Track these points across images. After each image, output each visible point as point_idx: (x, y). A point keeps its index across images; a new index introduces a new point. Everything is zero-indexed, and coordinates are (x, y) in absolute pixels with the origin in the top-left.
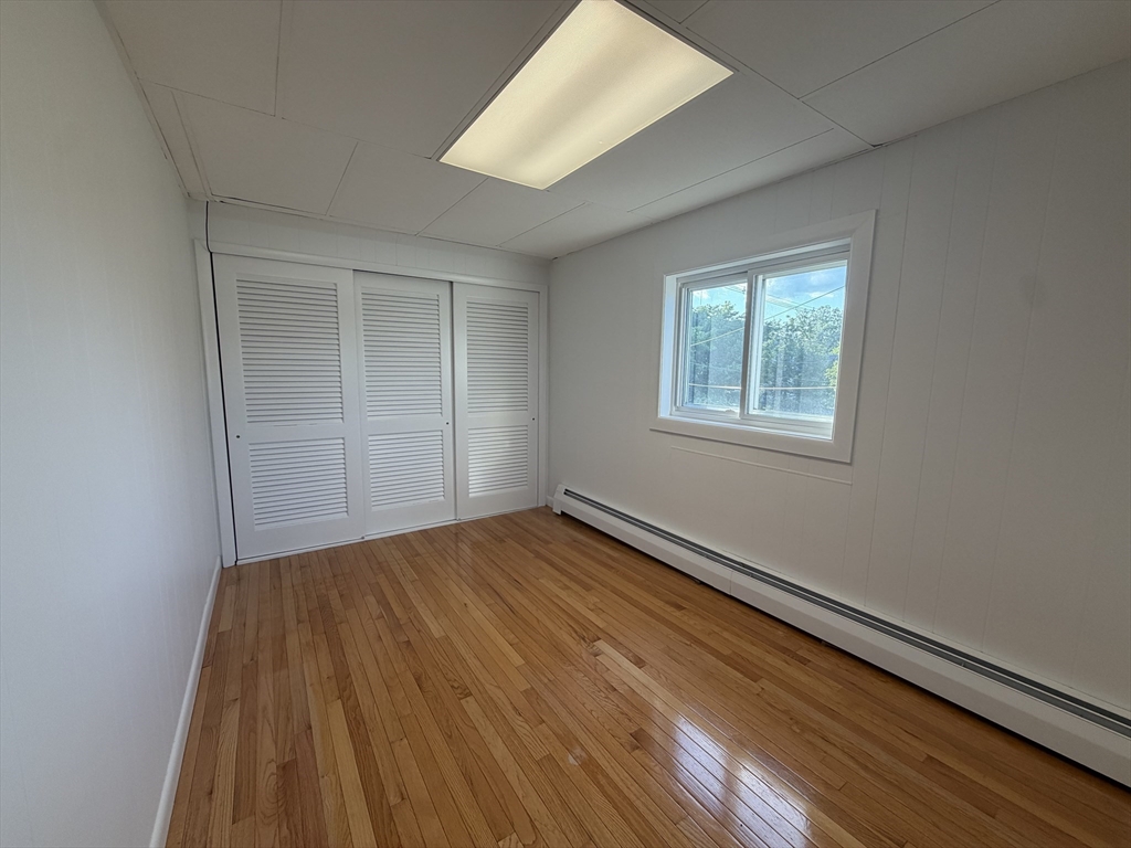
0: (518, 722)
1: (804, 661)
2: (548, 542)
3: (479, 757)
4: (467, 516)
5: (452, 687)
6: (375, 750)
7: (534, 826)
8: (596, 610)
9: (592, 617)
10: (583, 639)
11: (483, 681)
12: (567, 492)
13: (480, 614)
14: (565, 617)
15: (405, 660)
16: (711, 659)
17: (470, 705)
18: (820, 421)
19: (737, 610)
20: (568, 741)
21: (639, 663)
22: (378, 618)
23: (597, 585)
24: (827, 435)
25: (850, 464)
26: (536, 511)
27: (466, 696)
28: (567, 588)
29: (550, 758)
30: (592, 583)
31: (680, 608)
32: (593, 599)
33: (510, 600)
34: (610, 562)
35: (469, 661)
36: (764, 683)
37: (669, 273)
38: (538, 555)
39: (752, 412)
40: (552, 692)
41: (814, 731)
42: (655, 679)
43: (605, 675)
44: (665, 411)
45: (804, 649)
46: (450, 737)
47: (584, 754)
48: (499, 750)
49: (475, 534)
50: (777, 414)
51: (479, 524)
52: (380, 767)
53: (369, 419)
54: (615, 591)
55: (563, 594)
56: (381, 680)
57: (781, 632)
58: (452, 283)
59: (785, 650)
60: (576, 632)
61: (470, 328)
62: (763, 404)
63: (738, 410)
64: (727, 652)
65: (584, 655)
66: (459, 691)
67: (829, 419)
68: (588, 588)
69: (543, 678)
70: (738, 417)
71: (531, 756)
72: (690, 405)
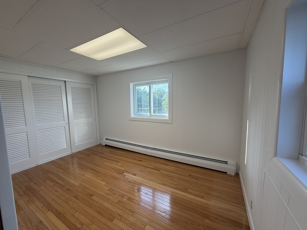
0: (109, 197)
1: (167, 165)
2: (103, 153)
3: (101, 208)
4: (75, 151)
5: (87, 195)
6: (68, 218)
7: (120, 215)
8: (121, 166)
9: (121, 168)
10: (120, 174)
11: (96, 191)
12: (106, 139)
13: (88, 175)
14: (114, 170)
15: (69, 194)
16: (150, 169)
17: (94, 198)
18: (165, 115)
19: (153, 158)
20: (123, 196)
21: (135, 175)
22: (54, 186)
23: (120, 161)
24: (167, 118)
25: (172, 123)
26: (97, 146)
27: (92, 196)
28: (112, 163)
29: (119, 201)
30: (119, 160)
31: (141, 161)
32: (120, 164)
33: (97, 170)
34: (122, 155)
35: (90, 188)
36: (161, 171)
37: (131, 82)
38: (102, 157)
39: (152, 114)
40: (116, 187)
41: (171, 177)
42: (139, 177)
43: (128, 180)
44: (132, 115)
45: (167, 163)
46: (91, 207)
47: (127, 197)
48: (106, 204)
49: (80, 156)
50: (157, 114)
51: (80, 152)
52: (71, 221)
53: (37, 125)
54: (125, 161)
55: (112, 165)
56: (62, 201)
57: (162, 160)
58: (65, 81)
59: (164, 164)
60: (118, 173)
61: (72, 95)
62: (154, 112)
63: (149, 114)
64: (153, 167)
65: (121, 177)
66: (90, 195)
67: (167, 115)
68: (118, 162)
69: (112, 185)
70: (149, 115)
71: (115, 202)
72: (138, 113)
